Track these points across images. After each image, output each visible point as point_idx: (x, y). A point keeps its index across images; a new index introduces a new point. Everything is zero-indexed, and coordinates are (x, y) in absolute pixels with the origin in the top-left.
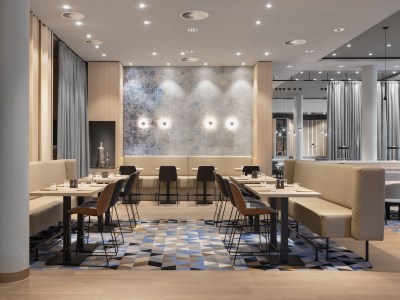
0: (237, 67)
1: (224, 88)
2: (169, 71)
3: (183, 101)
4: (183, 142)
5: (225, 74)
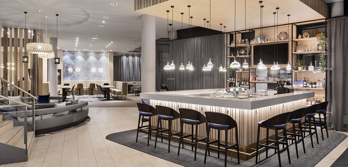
0: (102, 52)
1: (98, 59)
2: (79, 53)
3: (85, 63)
4: (84, 76)
5: (98, 55)
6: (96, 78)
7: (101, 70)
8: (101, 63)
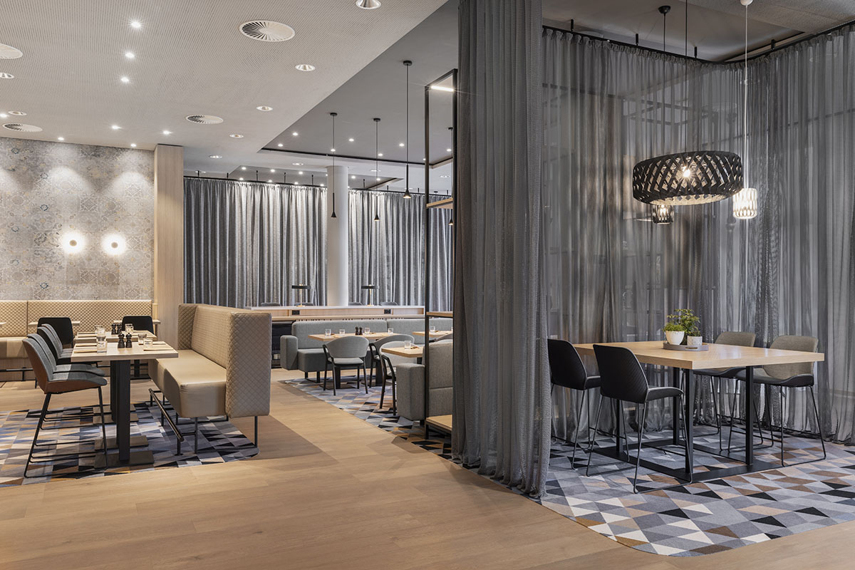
0: (123, 149)
1: (100, 183)
4: (18, 276)
5: (101, 160)
6: (86, 289)
7: (116, 245)
8: (113, 208)
